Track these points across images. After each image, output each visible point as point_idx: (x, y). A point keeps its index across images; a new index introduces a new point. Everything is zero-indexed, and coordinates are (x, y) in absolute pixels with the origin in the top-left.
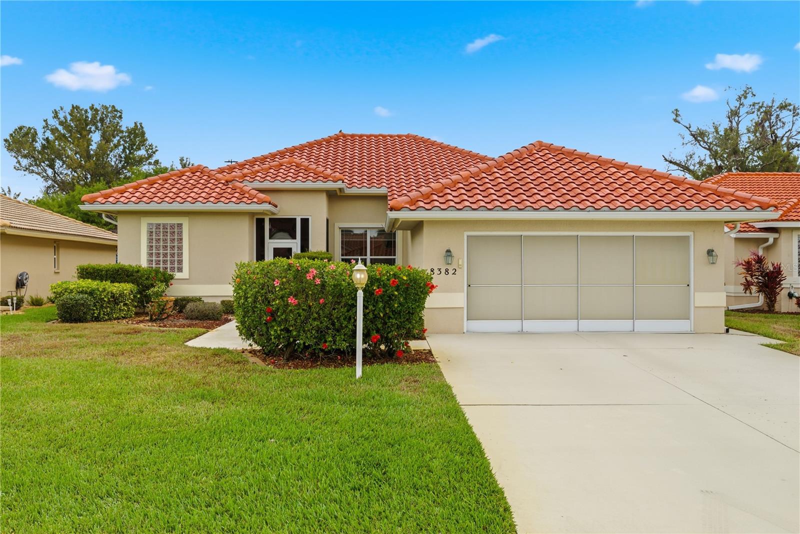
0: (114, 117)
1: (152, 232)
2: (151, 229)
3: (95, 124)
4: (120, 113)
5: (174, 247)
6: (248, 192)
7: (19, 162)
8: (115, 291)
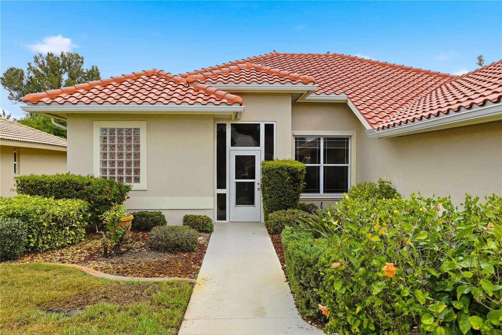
0: (78, 62)
1: (105, 138)
2: (105, 134)
3: (64, 68)
4: (82, 59)
5: (130, 154)
6: (214, 93)
7: (11, 94)
8: (57, 212)
